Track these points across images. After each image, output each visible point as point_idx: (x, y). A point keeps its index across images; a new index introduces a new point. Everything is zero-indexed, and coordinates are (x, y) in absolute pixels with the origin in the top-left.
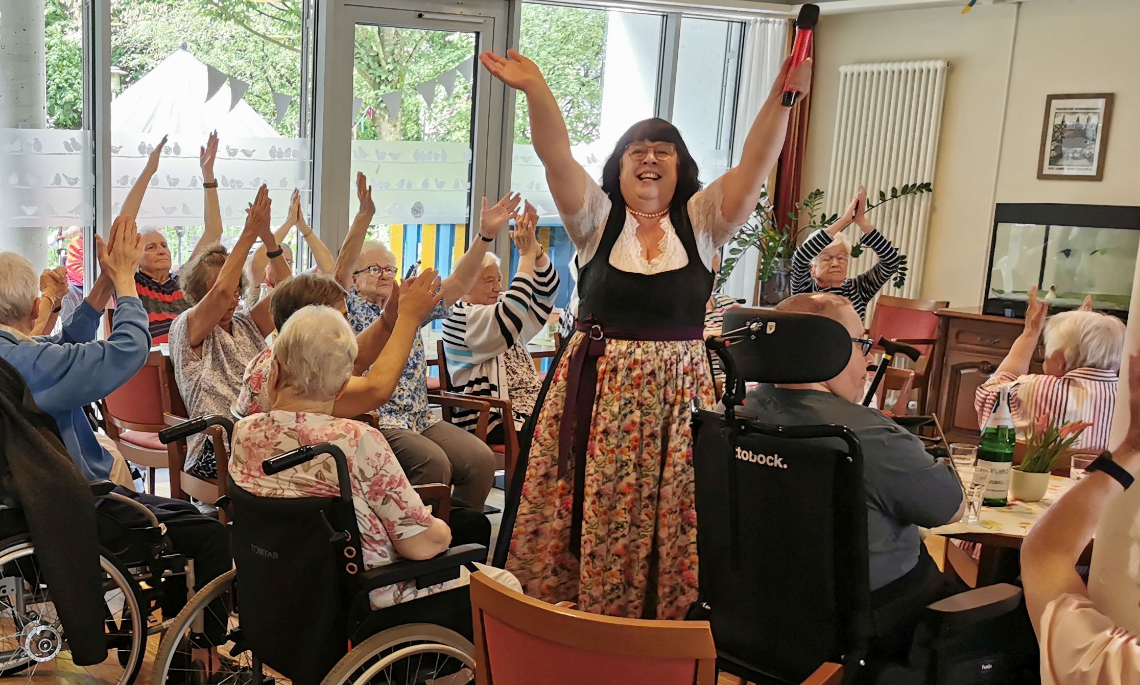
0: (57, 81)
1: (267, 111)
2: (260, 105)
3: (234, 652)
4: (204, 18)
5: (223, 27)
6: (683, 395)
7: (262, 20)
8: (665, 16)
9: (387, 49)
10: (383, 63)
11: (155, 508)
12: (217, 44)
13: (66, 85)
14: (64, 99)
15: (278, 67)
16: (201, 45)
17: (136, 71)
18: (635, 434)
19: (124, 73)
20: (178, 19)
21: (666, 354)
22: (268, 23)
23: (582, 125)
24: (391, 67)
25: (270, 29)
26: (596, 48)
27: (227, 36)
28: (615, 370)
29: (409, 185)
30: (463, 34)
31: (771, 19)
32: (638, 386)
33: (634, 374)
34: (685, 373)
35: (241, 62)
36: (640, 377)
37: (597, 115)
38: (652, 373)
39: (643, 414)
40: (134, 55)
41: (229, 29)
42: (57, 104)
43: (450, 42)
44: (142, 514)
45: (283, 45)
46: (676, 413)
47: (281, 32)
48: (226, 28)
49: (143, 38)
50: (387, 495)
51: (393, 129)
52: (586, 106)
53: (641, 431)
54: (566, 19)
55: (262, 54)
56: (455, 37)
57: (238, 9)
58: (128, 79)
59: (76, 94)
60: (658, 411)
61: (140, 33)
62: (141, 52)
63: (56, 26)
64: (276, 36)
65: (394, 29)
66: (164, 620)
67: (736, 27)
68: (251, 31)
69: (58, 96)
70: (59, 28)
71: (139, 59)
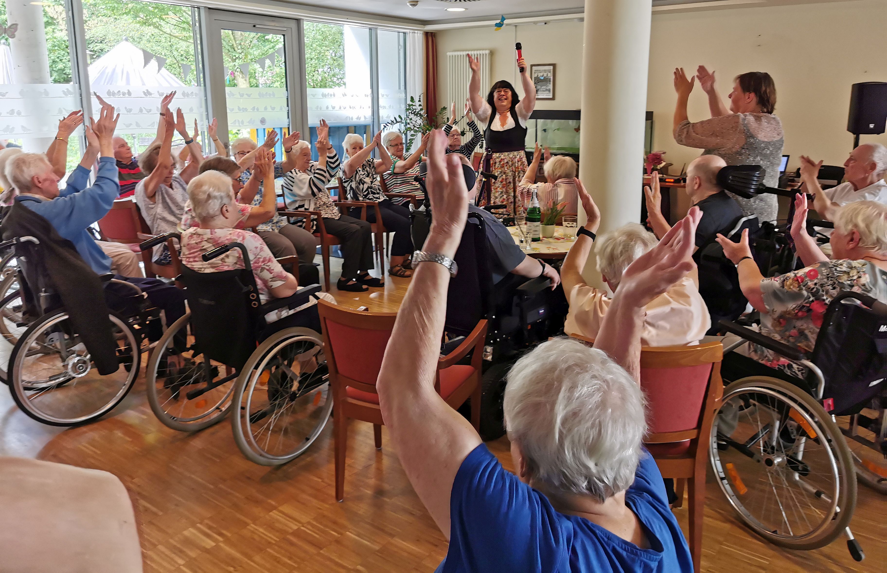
0: (52, 58)
1: (176, 73)
2: (172, 70)
3: (194, 356)
4: (136, 25)
5: (147, 30)
6: (518, 168)
7: (168, 27)
8: (370, 29)
9: (237, 42)
10: (236, 49)
11: (140, 284)
12: (144, 38)
13: (58, 60)
14: (57, 68)
15: (179, 51)
16: (136, 39)
17: (99, 52)
18: (504, 183)
19: (92, 53)
20: (121, 25)
21: (511, 156)
22: (172, 28)
23: (335, 79)
24: (240, 51)
25: (173, 31)
26: (338, 43)
27: (150, 34)
28: (495, 163)
29: (258, 109)
30: (274, 35)
31: (416, 32)
32: (503, 167)
33: (502, 163)
34: (518, 161)
35: (159, 48)
36: (503, 164)
37: (343, 74)
38: (507, 163)
39: (506, 176)
40: (97, 44)
41: (150, 31)
42: (53, 70)
43: (267, 39)
44: (132, 289)
45: (181, 39)
46: (517, 174)
47: (180, 33)
48: (149, 30)
49: (101, 35)
50: (262, 268)
51: (245, 82)
52: (337, 70)
53: (506, 181)
54: (323, 30)
55: (170, 44)
56: (269, 37)
57: (154, 20)
58: (95, 57)
59: (64, 65)
60: (510, 174)
61: (99, 32)
62: (101, 42)
63: (49, 29)
64: (177, 34)
65: (240, 32)
66: (150, 344)
67: (402, 35)
68: (163, 32)
69: (54, 66)
70: (51, 30)
71: (100, 46)
